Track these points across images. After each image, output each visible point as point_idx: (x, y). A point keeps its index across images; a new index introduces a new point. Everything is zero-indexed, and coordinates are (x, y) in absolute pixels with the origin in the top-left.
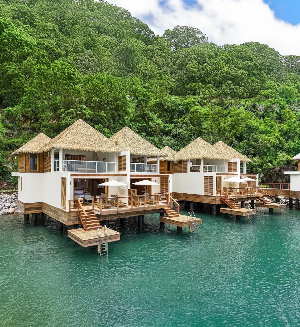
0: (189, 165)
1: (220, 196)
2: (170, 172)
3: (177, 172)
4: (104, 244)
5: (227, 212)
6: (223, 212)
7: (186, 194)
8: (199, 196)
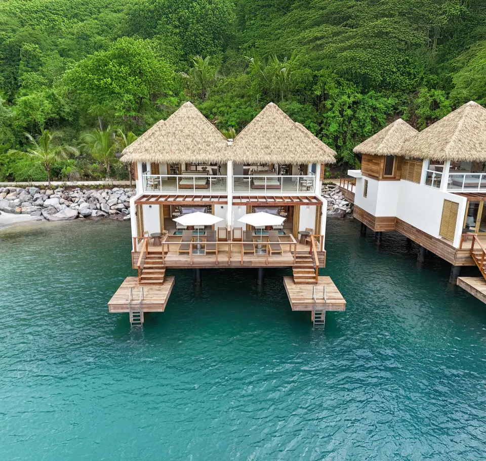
0: (425, 168)
1: (472, 249)
2: (392, 176)
3: (405, 178)
4: (139, 313)
5: (469, 288)
6: (463, 286)
7: (412, 226)
8: (430, 237)
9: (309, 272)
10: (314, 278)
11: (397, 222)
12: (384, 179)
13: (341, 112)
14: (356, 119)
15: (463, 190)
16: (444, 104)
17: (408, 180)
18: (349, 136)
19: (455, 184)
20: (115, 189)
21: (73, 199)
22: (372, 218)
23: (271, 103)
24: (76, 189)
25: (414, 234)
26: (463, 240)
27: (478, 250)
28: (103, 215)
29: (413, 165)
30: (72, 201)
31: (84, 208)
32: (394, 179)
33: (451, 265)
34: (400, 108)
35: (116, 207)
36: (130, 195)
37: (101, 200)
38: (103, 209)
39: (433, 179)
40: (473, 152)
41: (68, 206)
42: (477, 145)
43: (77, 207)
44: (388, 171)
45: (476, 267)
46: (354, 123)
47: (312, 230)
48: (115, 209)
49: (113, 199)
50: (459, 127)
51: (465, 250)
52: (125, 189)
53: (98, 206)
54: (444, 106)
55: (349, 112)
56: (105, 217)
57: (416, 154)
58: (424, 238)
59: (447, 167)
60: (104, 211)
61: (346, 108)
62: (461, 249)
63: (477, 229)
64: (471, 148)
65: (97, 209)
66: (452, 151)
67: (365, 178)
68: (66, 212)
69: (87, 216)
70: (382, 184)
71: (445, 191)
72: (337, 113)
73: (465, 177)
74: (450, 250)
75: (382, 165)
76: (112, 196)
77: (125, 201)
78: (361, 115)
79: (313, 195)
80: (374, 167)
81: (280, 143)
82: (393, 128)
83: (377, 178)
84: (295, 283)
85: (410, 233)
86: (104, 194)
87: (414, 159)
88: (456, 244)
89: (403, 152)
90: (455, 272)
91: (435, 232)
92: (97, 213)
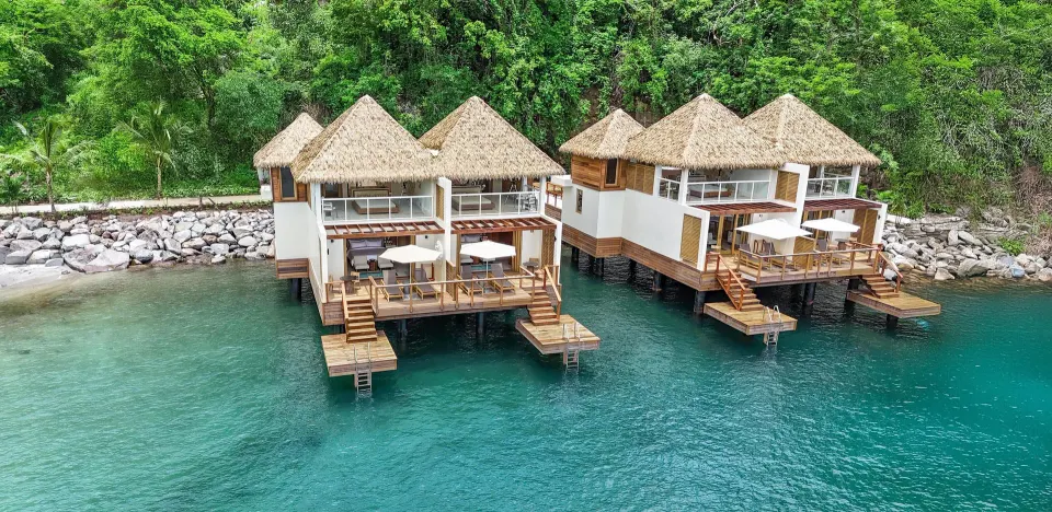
9: (548, 311)
10: (555, 317)
11: (623, 244)
12: (606, 189)
13: (519, 83)
14: (540, 94)
15: (703, 202)
16: (657, 75)
17: (636, 189)
18: (530, 119)
19: (694, 194)
20: (178, 214)
21: (113, 234)
22: (593, 241)
23: (475, 98)
24: (110, 217)
25: (647, 258)
26: (708, 260)
27: (723, 271)
28: (174, 259)
29: (641, 171)
30: (111, 237)
31: (139, 247)
32: (618, 188)
33: (695, 290)
34: (599, 78)
35: (192, 244)
36: (209, 223)
37: (163, 234)
38: (170, 248)
39: (669, 189)
40: (712, 158)
41: (108, 247)
42: (716, 150)
43: (126, 247)
44: (610, 178)
45: (723, 291)
46: (537, 99)
47: (537, 260)
48: (190, 247)
49: (183, 233)
50: (695, 126)
51: (709, 273)
52: (198, 214)
53: (160, 243)
54: (657, 79)
55: (530, 84)
56: (179, 260)
57: (647, 158)
58: (660, 261)
59: (685, 176)
60: (173, 252)
61: (525, 77)
62: (706, 272)
63: (718, 247)
64: (709, 154)
65: (159, 248)
66: (691, 157)
67: (576, 187)
68: (108, 256)
69: (146, 261)
70: (603, 195)
71: (684, 205)
72: (513, 84)
73: (704, 186)
74: (694, 273)
75: (604, 171)
76: (179, 227)
77: (203, 234)
78: (546, 88)
79: (538, 215)
80: (591, 173)
81: (497, 151)
82: (613, 122)
83: (596, 188)
84: (534, 324)
85: (642, 258)
86: (165, 224)
87: (644, 163)
88: (700, 266)
89: (630, 154)
90: (699, 298)
91: (675, 254)
92: (161, 255)
